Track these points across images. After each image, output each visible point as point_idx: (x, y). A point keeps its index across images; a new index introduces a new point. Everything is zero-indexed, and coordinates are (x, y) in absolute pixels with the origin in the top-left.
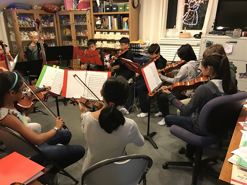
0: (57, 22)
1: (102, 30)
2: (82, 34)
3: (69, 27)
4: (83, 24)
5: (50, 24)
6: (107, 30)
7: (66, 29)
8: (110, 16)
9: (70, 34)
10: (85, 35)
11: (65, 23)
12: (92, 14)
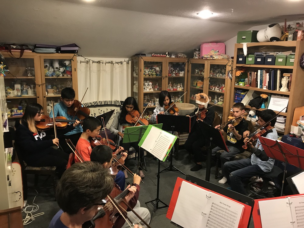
0: (188, 71)
1: (245, 88)
2: (218, 89)
3: (202, 79)
4: (220, 76)
5: (179, 74)
6: (252, 89)
7: (198, 80)
8: (260, 70)
9: (202, 88)
10: (220, 91)
11: (198, 73)
12: (235, 65)
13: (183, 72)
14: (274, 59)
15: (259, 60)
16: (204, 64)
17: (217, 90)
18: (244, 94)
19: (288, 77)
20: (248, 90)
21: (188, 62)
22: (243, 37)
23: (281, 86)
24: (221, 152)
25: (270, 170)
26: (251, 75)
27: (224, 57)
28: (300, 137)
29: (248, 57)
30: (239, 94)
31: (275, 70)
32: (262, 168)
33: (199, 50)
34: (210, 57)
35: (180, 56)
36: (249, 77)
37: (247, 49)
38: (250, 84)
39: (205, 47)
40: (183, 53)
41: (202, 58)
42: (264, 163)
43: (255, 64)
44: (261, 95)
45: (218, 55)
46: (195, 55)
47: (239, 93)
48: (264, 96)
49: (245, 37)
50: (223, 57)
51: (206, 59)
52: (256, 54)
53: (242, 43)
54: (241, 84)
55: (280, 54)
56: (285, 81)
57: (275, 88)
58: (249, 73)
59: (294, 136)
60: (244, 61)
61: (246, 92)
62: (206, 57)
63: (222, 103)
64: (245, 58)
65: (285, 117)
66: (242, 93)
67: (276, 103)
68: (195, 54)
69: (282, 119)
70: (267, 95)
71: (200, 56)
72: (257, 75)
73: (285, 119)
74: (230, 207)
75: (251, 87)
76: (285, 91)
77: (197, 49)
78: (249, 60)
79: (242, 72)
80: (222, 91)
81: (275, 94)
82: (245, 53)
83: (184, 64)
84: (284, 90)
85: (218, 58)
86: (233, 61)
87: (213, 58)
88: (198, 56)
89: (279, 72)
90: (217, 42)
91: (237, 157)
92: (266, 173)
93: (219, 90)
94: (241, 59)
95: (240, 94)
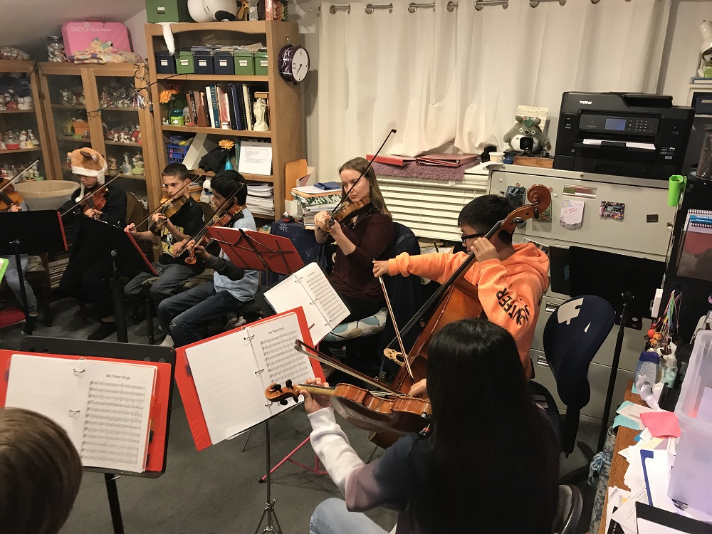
0: (41, 96)
1: (185, 129)
2: (126, 137)
3: (83, 114)
4: (126, 105)
5: (17, 103)
6: (202, 131)
7: (74, 119)
8: (209, 88)
9: (88, 137)
10: (133, 143)
11: (70, 100)
12: (154, 77)
13: (27, 99)
14: (232, 60)
15: (203, 63)
16: (80, 76)
17: (123, 139)
18: (187, 144)
19: (264, 101)
20: (193, 135)
21: (37, 72)
22: (160, 9)
23: (254, 121)
24: (152, 281)
25: (251, 297)
26: (194, 100)
27: (128, 58)
28: (302, 220)
29: (179, 58)
30: (174, 145)
31: (239, 85)
32: (236, 294)
33: (61, 40)
34: (92, 58)
35: (9, 54)
36: (191, 103)
37: (172, 37)
38: (195, 121)
39: (74, 32)
40: (15, 47)
41: (73, 61)
42: (238, 283)
43: (196, 73)
44: (220, 143)
45: (113, 53)
46: (53, 53)
47: (176, 142)
48: (227, 145)
49: (162, 9)
50: (126, 58)
51: (83, 63)
52: (195, 50)
53: (159, 23)
54: (176, 122)
55: (241, 49)
56: (259, 109)
57: (244, 126)
58: (188, 96)
59: (291, 219)
60: (173, 68)
61: (191, 139)
62: (80, 57)
63: (143, 169)
64: (173, 60)
65: (271, 184)
66: (183, 143)
67: (251, 157)
68: (51, 50)
69: (266, 190)
70: (232, 142)
71: (65, 55)
72: (205, 97)
73: (271, 188)
74: (129, 378)
75: (198, 127)
76: (262, 130)
77: (55, 37)
78: (182, 64)
79: (174, 92)
80: (136, 141)
81: (247, 139)
82: (171, 47)
83: (24, 76)
84: (260, 127)
85: (112, 61)
86: (147, 67)
87: (100, 61)
88: (62, 55)
89: (245, 89)
90: (103, 20)
91: (188, 285)
92: (246, 303)
93: (131, 140)
94: (164, 63)
95: (177, 145)
